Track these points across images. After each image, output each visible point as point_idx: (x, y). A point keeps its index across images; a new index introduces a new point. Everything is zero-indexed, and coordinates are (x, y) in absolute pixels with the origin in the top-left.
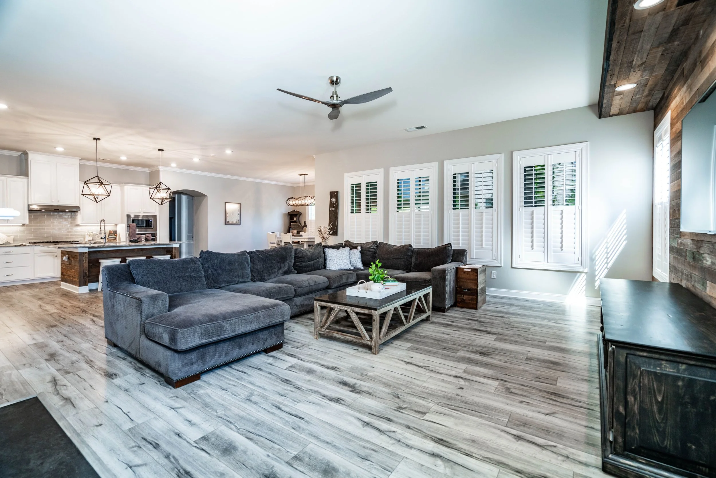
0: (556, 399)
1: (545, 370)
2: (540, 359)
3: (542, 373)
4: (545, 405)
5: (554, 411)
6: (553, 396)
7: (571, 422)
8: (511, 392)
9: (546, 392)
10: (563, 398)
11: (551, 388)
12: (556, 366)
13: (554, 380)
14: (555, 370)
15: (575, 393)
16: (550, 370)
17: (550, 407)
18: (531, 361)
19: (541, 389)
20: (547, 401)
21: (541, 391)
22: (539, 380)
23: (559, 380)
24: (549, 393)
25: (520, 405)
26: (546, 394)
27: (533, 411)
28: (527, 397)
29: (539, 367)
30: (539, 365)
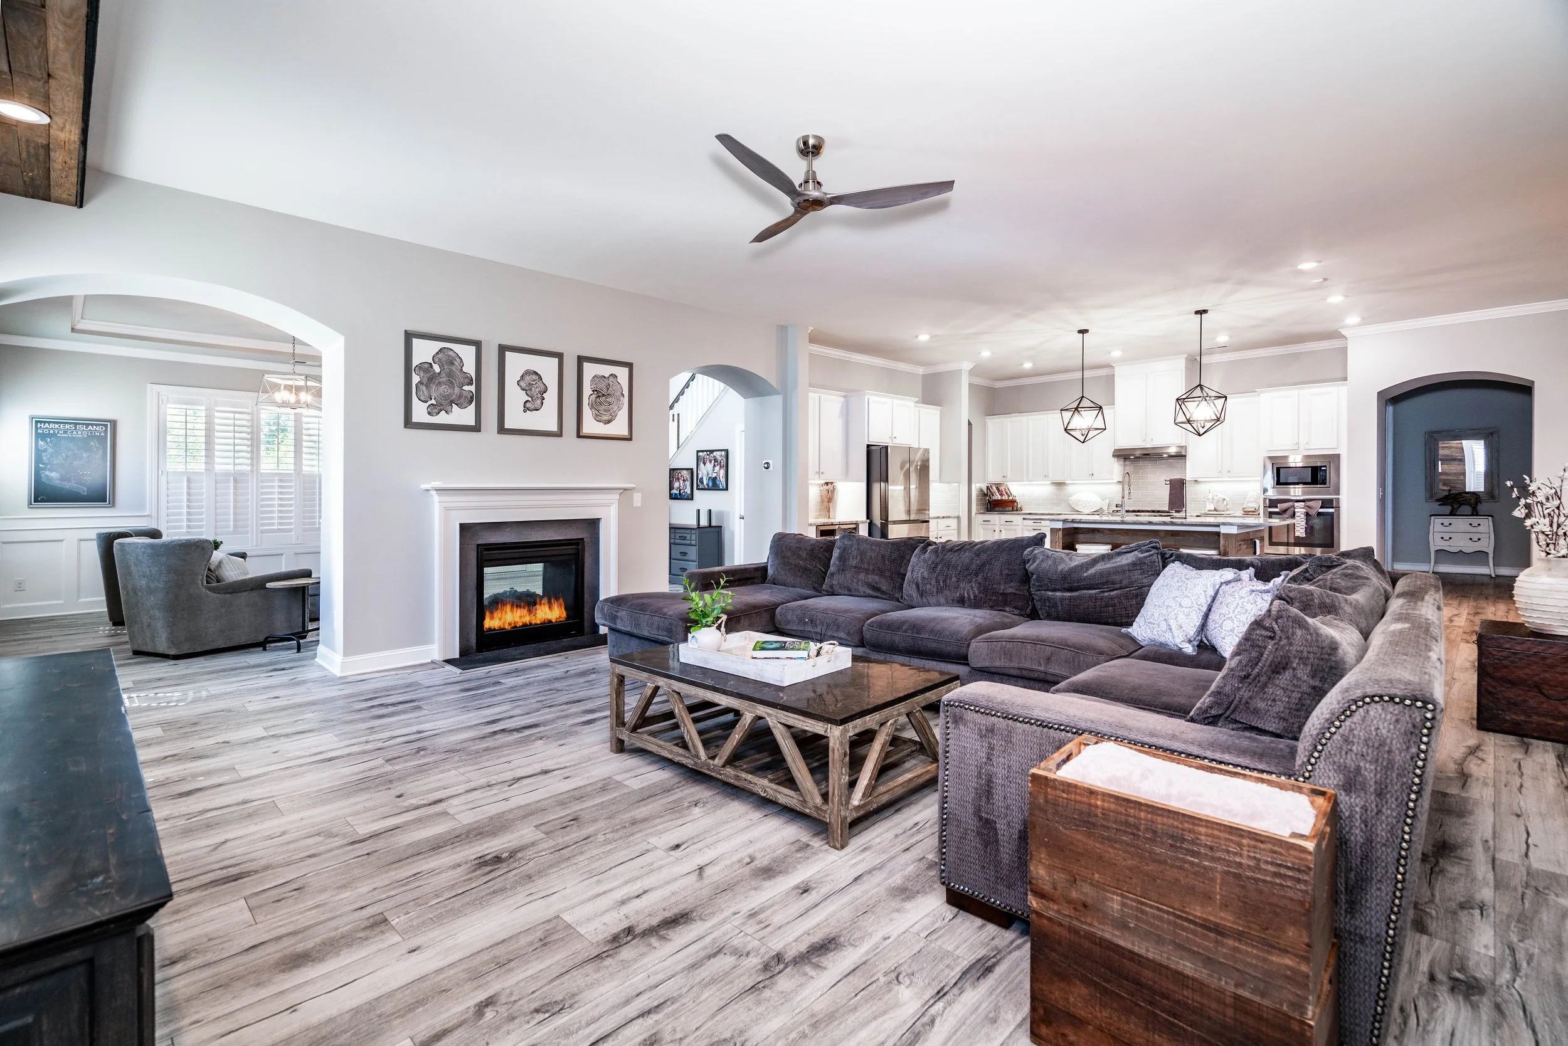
0: (225, 871)
1: (304, 920)
2: (349, 945)
3: (301, 906)
4: (239, 851)
5: (217, 852)
6: (237, 872)
7: (177, 854)
8: (318, 834)
9: (256, 872)
10: (211, 882)
11: (250, 886)
12: (287, 952)
13: (260, 906)
14: (278, 938)
15: (190, 906)
16: (290, 928)
17: (228, 854)
18: (366, 923)
19: (270, 872)
20: (241, 857)
21: (267, 868)
22: (295, 886)
23: (247, 915)
24: (247, 874)
25: (282, 829)
26: (253, 868)
27: (254, 833)
28: (283, 844)
29: (323, 918)
30: (332, 924)
